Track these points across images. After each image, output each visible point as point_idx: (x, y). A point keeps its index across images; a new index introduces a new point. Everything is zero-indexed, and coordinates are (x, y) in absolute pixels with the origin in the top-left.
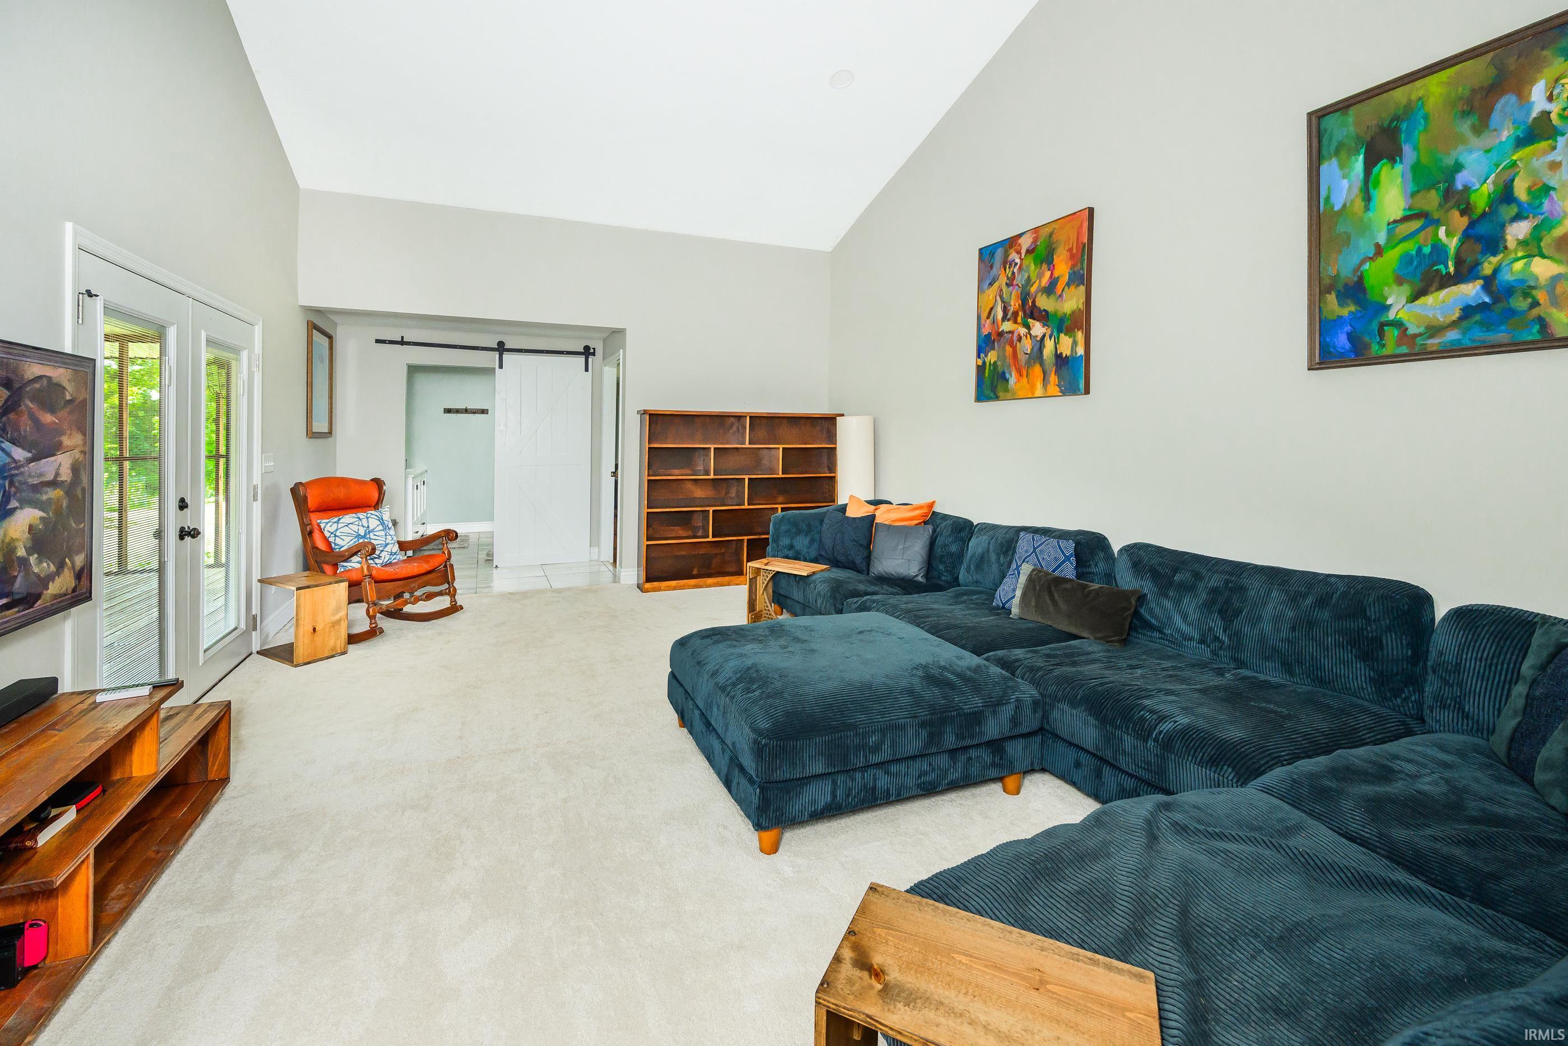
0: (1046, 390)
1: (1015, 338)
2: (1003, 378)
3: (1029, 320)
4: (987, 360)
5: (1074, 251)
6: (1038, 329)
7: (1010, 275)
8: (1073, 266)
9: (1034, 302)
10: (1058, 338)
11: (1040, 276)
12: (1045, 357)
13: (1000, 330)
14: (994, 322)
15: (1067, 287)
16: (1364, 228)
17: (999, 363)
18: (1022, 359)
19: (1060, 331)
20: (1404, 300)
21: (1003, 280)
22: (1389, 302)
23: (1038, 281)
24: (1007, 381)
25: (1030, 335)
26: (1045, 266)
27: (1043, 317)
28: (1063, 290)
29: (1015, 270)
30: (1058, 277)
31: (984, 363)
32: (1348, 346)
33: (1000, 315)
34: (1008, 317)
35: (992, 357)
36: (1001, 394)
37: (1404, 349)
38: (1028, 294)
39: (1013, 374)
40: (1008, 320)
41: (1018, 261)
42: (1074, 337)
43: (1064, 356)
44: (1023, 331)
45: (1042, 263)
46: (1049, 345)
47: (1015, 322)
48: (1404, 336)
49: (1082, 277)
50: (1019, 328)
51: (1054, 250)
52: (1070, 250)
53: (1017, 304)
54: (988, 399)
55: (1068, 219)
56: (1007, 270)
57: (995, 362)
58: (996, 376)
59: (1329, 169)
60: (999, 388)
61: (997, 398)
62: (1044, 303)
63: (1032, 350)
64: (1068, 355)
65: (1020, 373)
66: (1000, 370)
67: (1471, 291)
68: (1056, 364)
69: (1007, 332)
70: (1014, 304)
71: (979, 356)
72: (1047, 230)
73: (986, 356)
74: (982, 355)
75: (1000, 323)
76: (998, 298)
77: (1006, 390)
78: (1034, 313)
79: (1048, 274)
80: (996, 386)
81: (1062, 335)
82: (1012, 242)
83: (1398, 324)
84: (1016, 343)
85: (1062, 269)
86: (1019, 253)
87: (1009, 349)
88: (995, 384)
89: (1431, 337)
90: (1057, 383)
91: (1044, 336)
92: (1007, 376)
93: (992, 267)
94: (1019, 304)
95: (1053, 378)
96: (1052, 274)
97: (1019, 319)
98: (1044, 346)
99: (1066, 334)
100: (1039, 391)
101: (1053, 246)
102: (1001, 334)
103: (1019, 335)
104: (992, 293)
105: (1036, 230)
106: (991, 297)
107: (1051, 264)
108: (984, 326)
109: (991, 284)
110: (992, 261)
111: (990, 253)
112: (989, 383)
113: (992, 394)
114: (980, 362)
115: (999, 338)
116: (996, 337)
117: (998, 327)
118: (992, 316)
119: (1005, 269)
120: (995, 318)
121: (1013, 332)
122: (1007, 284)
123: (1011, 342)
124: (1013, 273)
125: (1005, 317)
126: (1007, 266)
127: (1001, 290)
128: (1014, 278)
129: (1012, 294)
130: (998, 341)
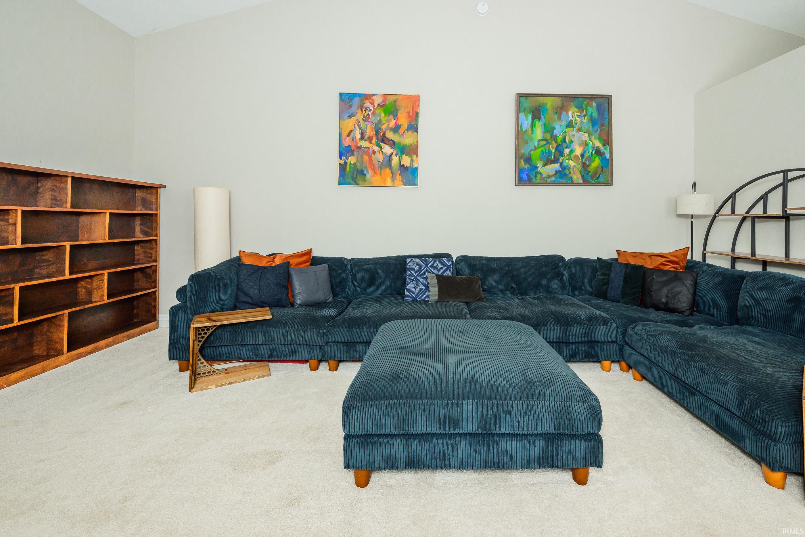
0: (394, 183)
1: (371, 151)
2: (361, 173)
3: (381, 143)
4: (348, 161)
5: (411, 114)
6: (387, 149)
7: (366, 115)
8: (410, 121)
9: (384, 134)
10: (402, 156)
11: (389, 121)
12: (392, 165)
13: (359, 145)
14: (353, 139)
15: (406, 131)
16: (532, 139)
17: (358, 164)
18: (377, 165)
19: (402, 152)
20: (542, 166)
21: (360, 116)
22: (538, 166)
23: (387, 123)
24: (365, 175)
25: (382, 152)
26: (391, 116)
27: (392, 144)
28: (404, 132)
29: (370, 113)
30: (401, 125)
31: (345, 163)
32: (527, 178)
33: (358, 136)
34: (365, 139)
35: (352, 160)
36: (360, 182)
37: (542, 182)
38: (380, 129)
39: (370, 172)
40: (365, 140)
41: (372, 109)
42: (412, 157)
43: (405, 166)
44: (376, 149)
45: (389, 114)
46: (395, 161)
47: (371, 142)
48: (542, 178)
49: (414, 128)
50: (374, 147)
51: (398, 110)
52: (408, 113)
53: (372, 133)
54: (349, 184)
55: (407, 96)
56: (364, 112)
57: (355, 164)
58: (355, 172)
59: (522, 115)
60: (359, 177)
61: (357, 184)
62: (390, 135)
63: (383, 160)
64: (408, 166)
65: (374, 170)
66: (359, 168)
67: (557, 166)
68: (400, 170)
69: (364, 147)
70: (369, 132)
71: (340, 158)
72: (394, 98)
73: (347, 158)
74: (343, 158)
75: (358, 141)
76: (356, 126)
77: (365, 180)
78: (384, 140)
79: (394, 122)
80: (356, 178)
81: (404, 156)
82: (368, 97)
83: (540, 173)
84: (371, 155)
85: (404, 122)
86: (372, 104)
87: (366, 157)
88: (355, 176)
89: (548, 179)
90: (401, 180)
91: (392, 154)
92: (365, 172)
93: (350, 106)
94: (373, 133)
95: (398, 177)
96: (396, 123)
97: (374, 142)
98: (392, 159)
99: (406, 155)
100: (389, 182)
101: (397, 108)
102: (360, 148)
103: (373, 150)
104: (350, 123)
105: (385, 96)
106: (350, 124)
107: (396, 117)
108: (345, 141)
109: (350, 117)
110: (351, 103)
111: (349, 98)
112: (350, 175)
113: (352, 182)
114: (342, 162)
115: (358, 150)
116: (355, 148)
117: (357, 143)
118: (351, 136)
119: (362, 111)
120: (354, 137)
121: (369, 148)
122: (363, 120)
123: (367, 153)
124: (368, 115)
125: (362, 138)
126: (364, 110)
127: (359, 122)
128: (369, 118)
129: (368, 127)
130: (357, 151)
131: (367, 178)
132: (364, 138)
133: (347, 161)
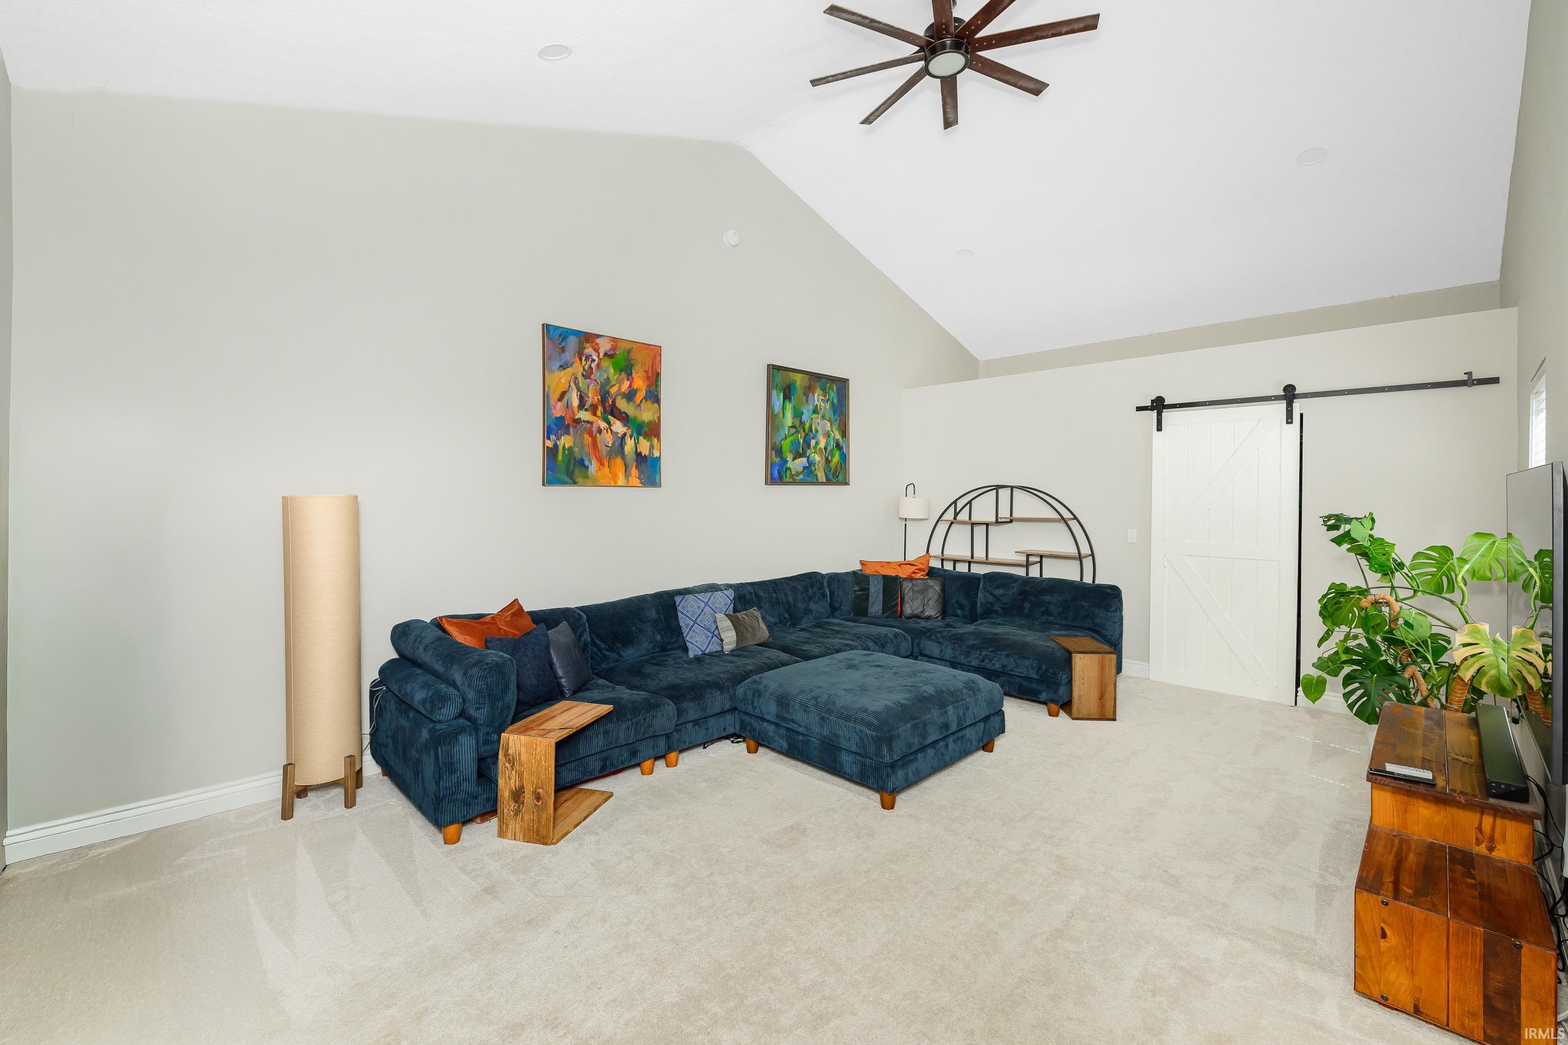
0: (628, 481)
1: (594, 429)
2: (581, 464)
3: (609, 416)
4: (561, 444)
5: (650, 375)
6: (618, 427)
7: (586, 367)
8: (649, 386)
9: (614, 402)
10: (638, 439)
11: (620, 382)
12: (626, 453)
13: (576, 417)
14: (567, 407)
15: (644, 401)
16: (783, 426)
17: (576, 449)
18: (604, 451)
19: (639, 434)
20: (791, 460)
22: (788, 460)
23: (618, 385)
24: (587, 468)
25: (611, 430)
26: (623, 375)
27: (624, 418)
28: (641, 401)
29: (593, 365)
30: (637, 389)
31: (556, 446)
32: (778, 475)
33: (576, 402)
34: (586, 407)
35: (566, 441)
36: (580, 480)
37: (791, 480)
38: (608, 393)
39: (593, 462)
40: (586, 410)
41: (597, 359)
42: (651, 441)
43: (643, 455)
44: (603, 425)
45: (621, 371)
46: (629, 445)
47: (595, 414)
48: (792, 476)
49: (654, 397)
50: (599, 421)
51: (632, 365)
52: (646, 372)
53: (596, 398)
54: (561, 483)
55: (645, 346)
56: (584, 362)
57: (570, 449)
58: (572, 463)
59: (774, 392)
60: (577, 472)
61: (575, 483)
62: (622, 405)
63: (613, 444)
64: (647, 454)
65: (601, 462)
66: (578, 456)
67: (804, 460)
68: (637, 460)
69: (584, 421)
70: (592, 398)
71: (549, 437)
72: (628, 346)
73: (558, 439)
74: (553, 437)
75: (576, 410)
76: (572, 384)
77: (586, 477)
78: (614, 412)
79: (627, 384)
80: (573, 472)
81: (641, 438)
82: (588, 338)
83: (790, 469)
84: (596, 435)
85: (640, 383)
86: (597, 351)
87: (588, 439)
88: (571, 468)
89: (797, 476)
90: (638, 476)
91: (625, 435)
92: (587, 463)
93: (563, 350)
94: (598, 399)
95: (634, 472)
96: (630, 386)
97: (599, 413)
98: (625, 443)
99: (644, 438)
100: (621, 480)
101: (632, 362)
102: (578, 421)
103: (599, 427)
105: (614, 340)
106: (563, 380)
107: (629, 376)
108: (555, 407)
109: (563, 367)
110: (563, 344)
111: (560, 335)
112: (563, 467)
113: (567, 479)
114: (549, 444)
115: (575, 425)
116: (570, 422)
117: (574, 415)
118: (565, 400)
119: (581, 360)
120: (570, 403)
121: (592, 423)
122: (583, 375)
123: (590, 433)
124: (590, 368)
125: (582, 406)
126: (584, 359)
127: (576, 378)
128: (592, 373)
129: (591, 387)
130: (573, 427)
131: (589, 473)
132: (584, 405)
133: (558, 442)
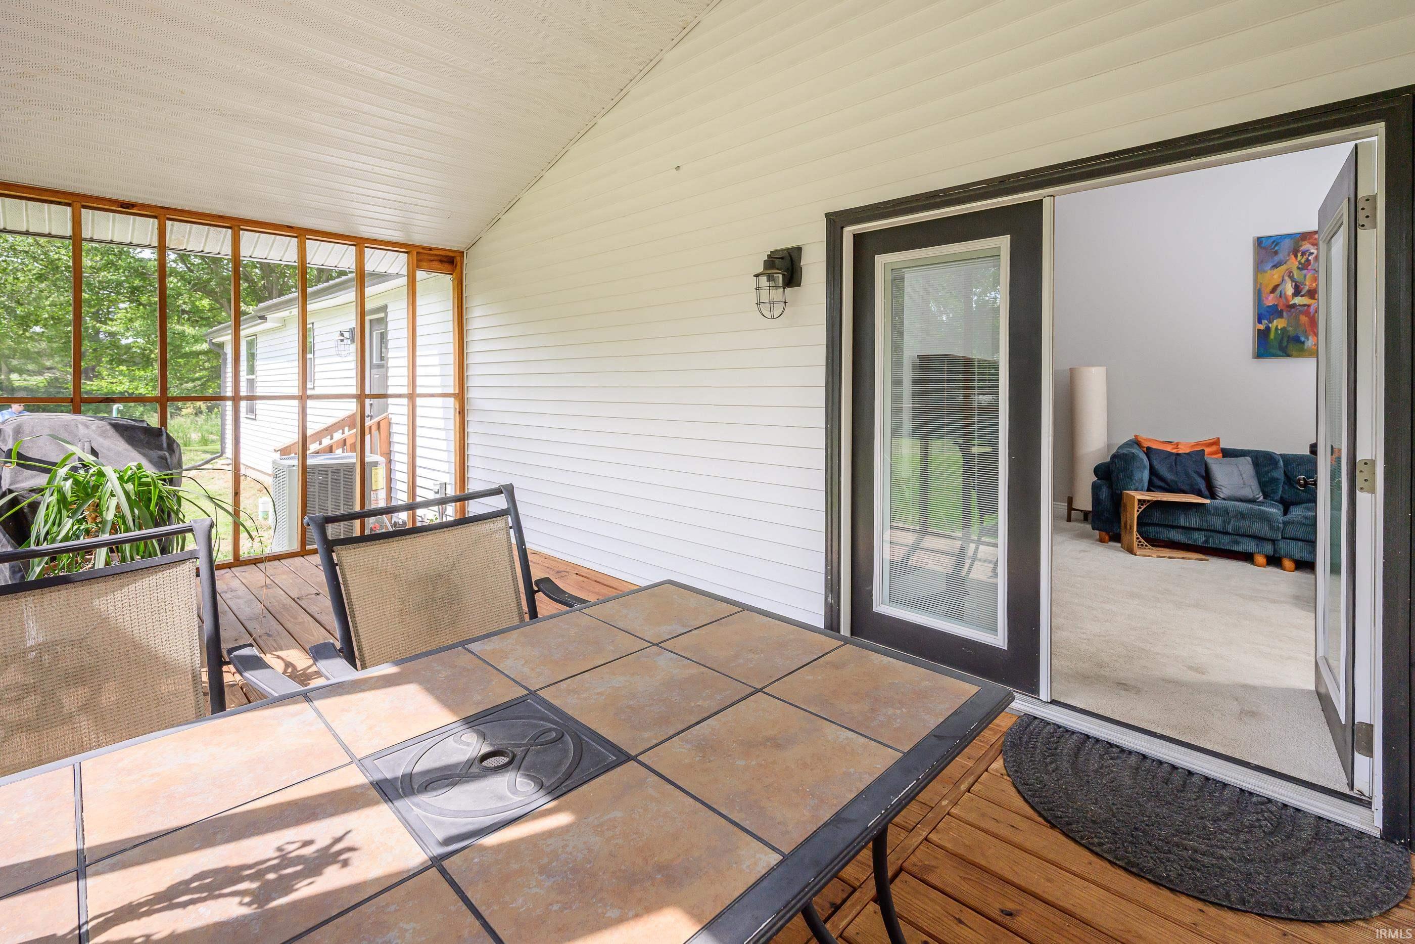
1: (1312, 310)
2: (1296, 340)
4: (1273, 326)
7: (1303, 261)
13: (1291, 303)
14: (1281, 296)
17: (1291, 329)
21: (1293, 264)
24: (1303, 342)
29: (1311, 258)
31: (1268, 329)
33: (1290, 291)
34: (1302, 293)
35: (1278, 324)
36: (1294, 353)
39: (1311, 338)
40: (1302, 296)
41: (1316, 251)
47: (1312, 297)
50: (1318, 303)
53: (1314, 284)
54: (1275, 356)
56: (1299, 258)
57: (1284, 329)
58: (1285, 340)
60: (1291, 346)
61: (1288, 355)
66: (1292, 334)
69: (1300, 305)
70: (1310, 284)
71: (1260, 322)
73: (1271, 322)
74: (1265, 322)
75: (1290, 298)
76: (1286, 278)
77: (1302, 350)
80: (1286, 347)
84: (1314, 315)
86: (1315, 245)
87: (1304, 319)
88: (1285, 344)
92: (1303, 339)
93: (1276, 253)
94: (1317, 285)
102: (1294, 306)
103: (1317, 308)
106: (1276, 277)
108: (1267, 299)
109: (1275, 266)
110: (1276, 248)
111: (1273, 242)
112: (1276, 344)
113: (1280, 353)
114: (1262, 327)
115: (1289, 309)
116: (1284, 308)
117: (1287, 300)
118: (1278, 291)
119: (1296, 256)
120: (1283, 293)
121: (1309, 306)
122: (1298, 268)
123: (1307, 313)
124: (1308, 260)
125: (1297, 292)
126: (1299, 255)
127: (1291, 272)
128: (1310, 264)
129: (1307, 277)
130: (1287, 311)
131: (1306, 348)
132: (1300, 292)
133: (1270, 325)
